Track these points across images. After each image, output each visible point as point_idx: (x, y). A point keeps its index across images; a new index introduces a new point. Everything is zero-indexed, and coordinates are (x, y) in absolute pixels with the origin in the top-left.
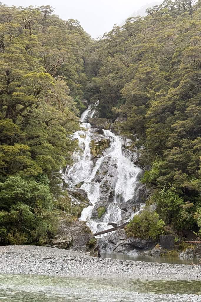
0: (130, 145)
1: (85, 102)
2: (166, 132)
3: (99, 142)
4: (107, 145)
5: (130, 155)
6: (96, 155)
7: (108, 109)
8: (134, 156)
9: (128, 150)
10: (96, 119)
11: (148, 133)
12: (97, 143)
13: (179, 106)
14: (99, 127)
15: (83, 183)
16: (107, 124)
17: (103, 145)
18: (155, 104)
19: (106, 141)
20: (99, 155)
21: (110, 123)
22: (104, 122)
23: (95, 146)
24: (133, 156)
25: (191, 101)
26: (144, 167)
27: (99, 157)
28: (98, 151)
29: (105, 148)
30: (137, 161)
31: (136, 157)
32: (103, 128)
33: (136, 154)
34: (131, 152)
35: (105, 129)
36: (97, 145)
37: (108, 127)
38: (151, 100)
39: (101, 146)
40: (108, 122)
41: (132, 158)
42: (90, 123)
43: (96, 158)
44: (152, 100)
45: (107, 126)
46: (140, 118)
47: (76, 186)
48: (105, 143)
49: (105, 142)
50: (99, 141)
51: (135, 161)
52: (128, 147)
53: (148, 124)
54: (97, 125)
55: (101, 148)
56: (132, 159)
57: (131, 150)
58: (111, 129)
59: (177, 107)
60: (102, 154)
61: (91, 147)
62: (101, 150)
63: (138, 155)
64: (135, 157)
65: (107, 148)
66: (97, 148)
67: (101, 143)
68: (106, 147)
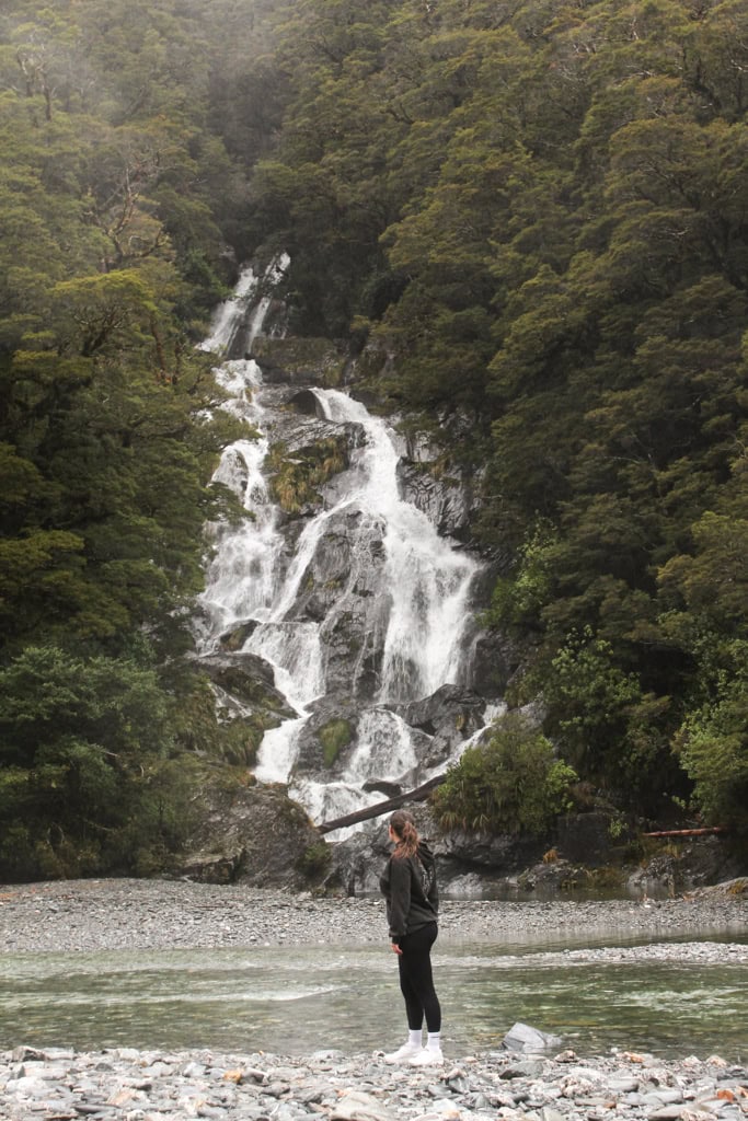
0: (432, 459)
1: (225, 254)
2: (570, 429)
3: (304, 452)
4: (336, 462)
5: (436, 499)
6: (295, 506)
7: (329, 294)
8: (451, 504)
9: (426, 479)
10: (280, 344)
11: (502, 434)
12: (294, 455)
13: (612, 330)
14: (299, 379)
15: (250, 627)
16: (332, 365)
17: (323, 461)
18: (523, 327)
19: (332, 443)
20: (308, 507)
21: (343, 361)
22: (316, 357)
23: (291, 470)
24: (447, 502)
25: (653, 320)
26: (493, 551)
27: (311, 515)
28: (302, 487)
29: (332, 474)
30: (463, 525)
31: (462, 510)
32: (315, 382)
33: (460, 496)
34: (438, 488)
35: (326, 387)
36: (298, 462)
37: (337, 375)
38: (510, 289)
39: (314, 467)
40: (333, 356)
41: (445, 513)
42: (257, 363)
43: (294, 519)
44: (513, 292)
45: (332, 373)
46: (466, 358)
47: (225, 639)
48: (330, 452)
49: (327, 448)
50: (305, 444)
51: (457, 525)
52: (425, 468)
53: (499, 382)
54: (289, 370)
55: (314, 474)
56: (444, 518)
57: (437, 480)
58: (351, 383)
59: (605, 333)
60: (320, 500)
61: (270, 472)
62: (313, 484)
63: (468, 499)
64: (457, 508)
65: (338, 471)
66: (296, 475)
67: (313, 453)
68: (334, 468)
